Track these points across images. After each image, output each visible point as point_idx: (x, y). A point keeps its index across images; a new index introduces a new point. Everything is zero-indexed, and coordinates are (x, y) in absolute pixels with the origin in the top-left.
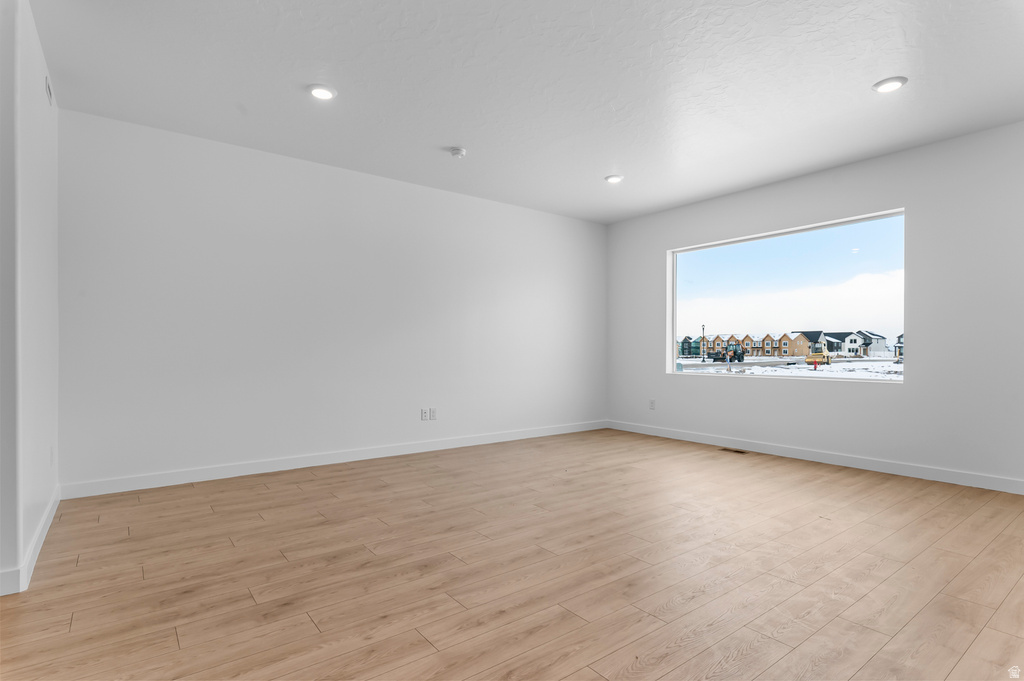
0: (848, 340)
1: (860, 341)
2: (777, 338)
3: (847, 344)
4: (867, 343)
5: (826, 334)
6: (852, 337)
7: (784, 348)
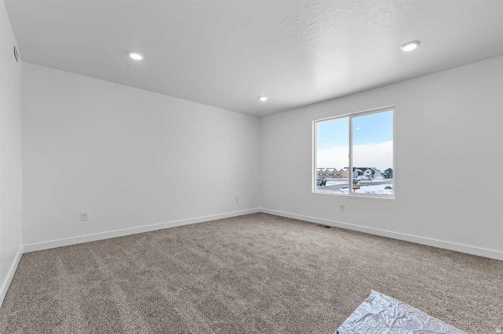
0: (366, 171)
1: (370, 172)
2: (339, 171)
3: (365, 173)
4: (373, 173)
5: (357, 168)
6: (368, 171)
7: (341, 174)
